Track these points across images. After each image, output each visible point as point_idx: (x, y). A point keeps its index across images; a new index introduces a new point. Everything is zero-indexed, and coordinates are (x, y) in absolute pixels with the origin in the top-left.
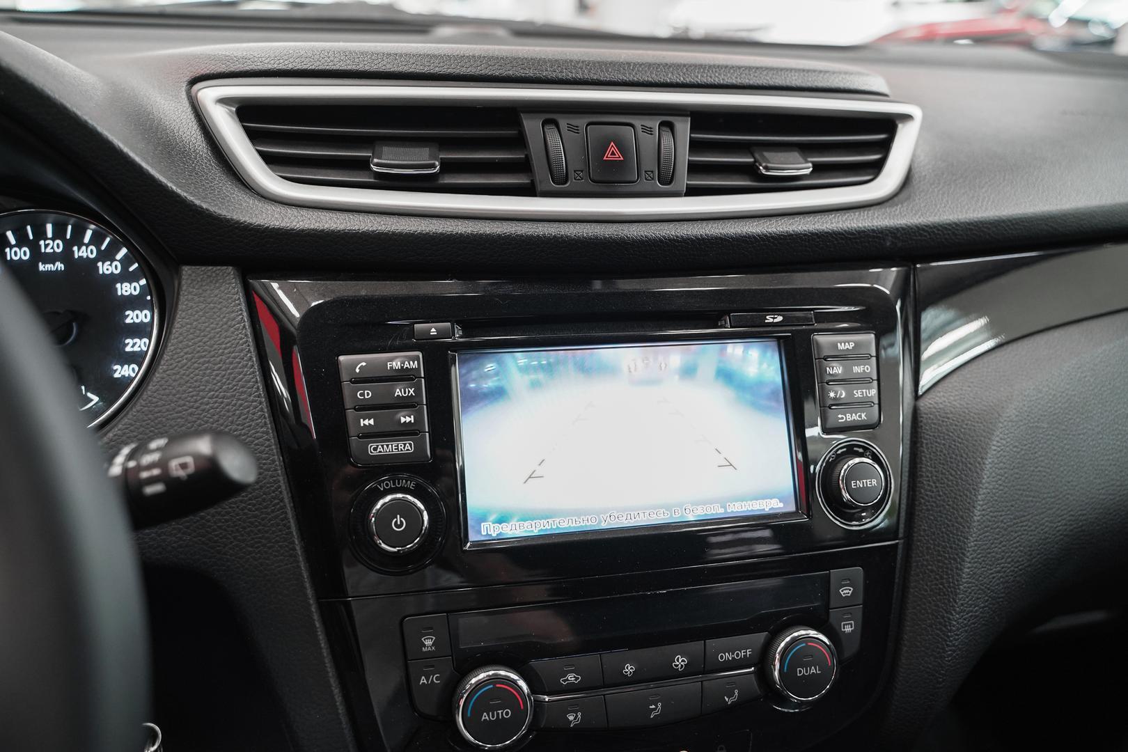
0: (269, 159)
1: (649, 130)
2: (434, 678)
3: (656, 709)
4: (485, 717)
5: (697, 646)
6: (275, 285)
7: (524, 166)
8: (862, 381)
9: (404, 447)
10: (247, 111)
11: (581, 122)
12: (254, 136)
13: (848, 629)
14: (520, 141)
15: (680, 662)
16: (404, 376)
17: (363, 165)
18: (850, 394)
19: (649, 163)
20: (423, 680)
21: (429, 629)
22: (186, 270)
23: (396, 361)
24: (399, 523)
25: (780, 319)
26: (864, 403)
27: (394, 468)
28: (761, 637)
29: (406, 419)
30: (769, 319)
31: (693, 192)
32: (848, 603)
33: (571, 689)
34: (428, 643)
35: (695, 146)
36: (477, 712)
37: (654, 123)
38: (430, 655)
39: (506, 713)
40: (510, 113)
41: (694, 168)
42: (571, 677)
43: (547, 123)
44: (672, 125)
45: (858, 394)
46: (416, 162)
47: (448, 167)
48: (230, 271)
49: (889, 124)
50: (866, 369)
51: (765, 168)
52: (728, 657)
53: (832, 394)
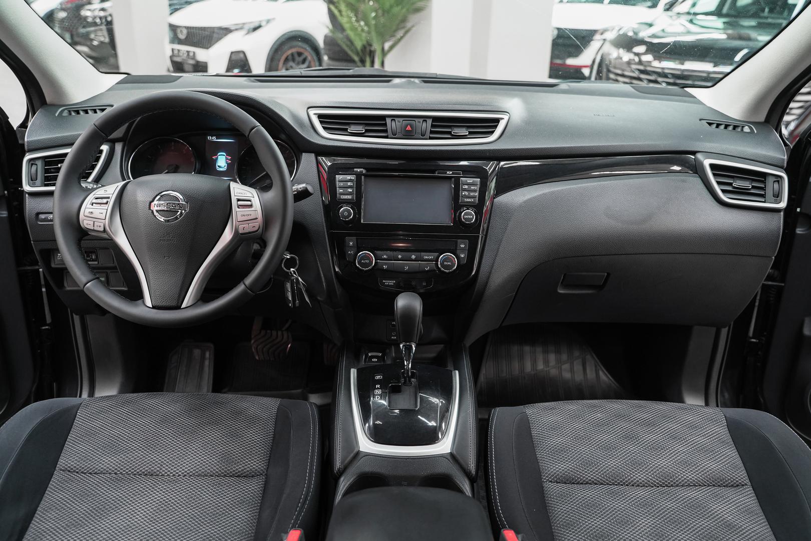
0: (324, 128)
1: (419, 122)
2: (352, 252)
3: (407, 269)
4: (362, 262)
5: (418, 254)
6: (324, 158)
7: (386, 131)
8: (475, 191)
9: (349, 197)
10: (320, 116)
11: (401, 120)
12: (321, 122)
13: (462, 256)
14: (385, 125)
15: (413, 257)
16: (350, 180)
17: (346, 130)
18: (469, 194)
19: (418, 131)
20: (349, 252)
21: (352, 240)
22: (303, 154)
23: (349, 177)
24: (346, 214)
25: (451, 173)
26: (474, 197)
27: (347, 202)
28: (436, 254)
29: (350, 190)
30: (448, 173)
31: (431, 138)
32: (463, 249)
33: (385, 259)
34: (351, 243)
35: (432, 126)
36: (361, 260)
37: (421, 120)
38: (351, 247)
39: (367, 261)
40: (383, 118)
41: (432, 132)
42: (385, 256)
43: (392, 120)
44: (426, 121)
45: (472, 194)
46: (360, 129)
47: (367, 131)
48: (313, 154)
49: (497, 121)
50: (476, 188)
51: (454, 133)
52: (427, 257)
53: (463, 194)
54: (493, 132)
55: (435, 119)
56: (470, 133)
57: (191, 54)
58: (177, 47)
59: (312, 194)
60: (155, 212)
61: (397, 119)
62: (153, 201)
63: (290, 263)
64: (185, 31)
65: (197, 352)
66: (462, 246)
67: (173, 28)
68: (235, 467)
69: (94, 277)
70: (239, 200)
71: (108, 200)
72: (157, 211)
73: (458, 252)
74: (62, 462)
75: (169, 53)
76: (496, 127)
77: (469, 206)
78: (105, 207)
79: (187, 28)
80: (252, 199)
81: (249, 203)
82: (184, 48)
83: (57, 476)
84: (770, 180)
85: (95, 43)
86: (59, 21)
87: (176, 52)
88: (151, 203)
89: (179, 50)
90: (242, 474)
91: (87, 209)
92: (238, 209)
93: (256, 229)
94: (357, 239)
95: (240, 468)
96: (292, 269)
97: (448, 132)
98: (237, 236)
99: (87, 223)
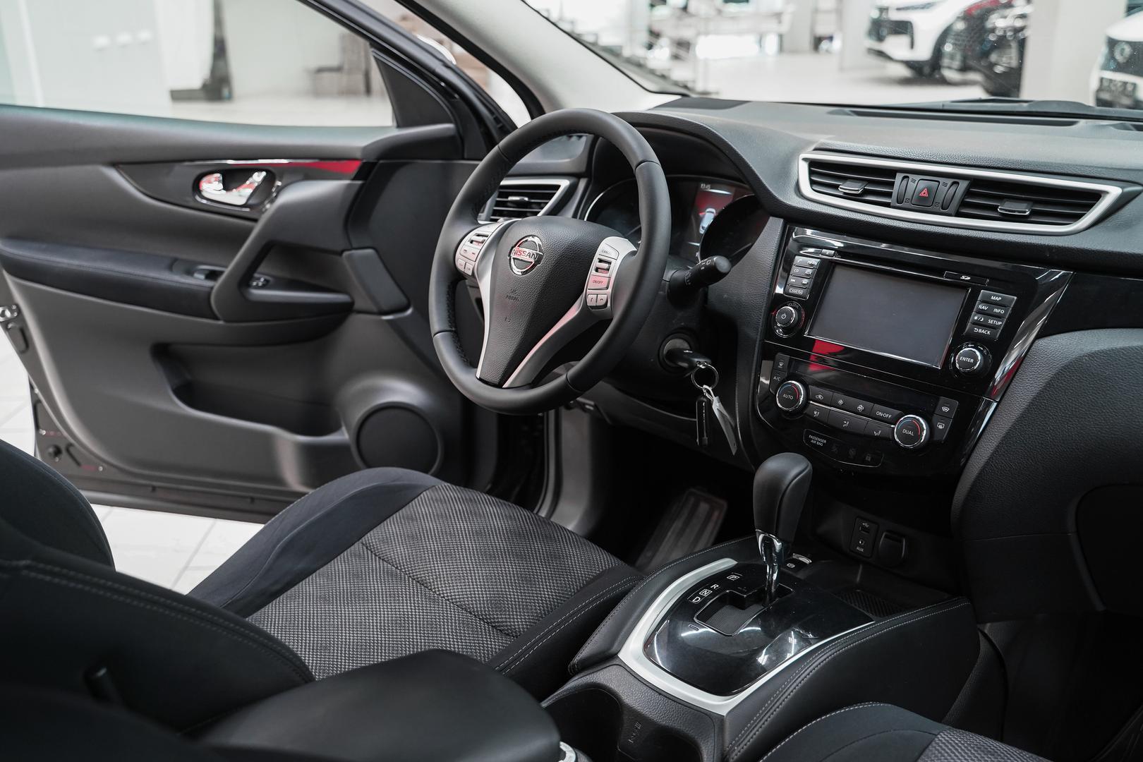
0: (811, 182)
1: (945, 185)
2: (778, 379)
3: (846, 424)
4: (784, 396)
5: (870, 404)
7: (889, 195)
8: (998, 317)
9: (800, 292)
10: (812, 163)
11: (917, 177)
12: (811, 173)
13: (940, 427)
14: (892, 185)
15: (861, 408)
16: (811, 267)
17: (838, 188)
18: (986, 321)
19: (940, 199)
20: (775, 378)
21: (783, 360)
22: (771, 218)
23: (811, 261)
24: (785, 316)
25: (969, 278)
26: (993, 327)
27: (796, 299)
28: (897, 412)
29: (805, 281)
30: (963, 277)
31: (958, 215)
32: (944, 416)
33: (819, 401)
34: (781, 365)
35: (966, 193)
36: (783, 393)
37: (949, 181)
38: (779, 370)
39: (791, 397)
40: (892, 172)
41: (963, 204)
42: (820, 396)
43: (904, 177)
44: (958, 183)
45: (991, 322)
46: (855, 188)
47: (866, 192)
48: (782, 220)
49: (1096, 196)
50: (1003, 312)
51: (1000, 209)
52: (881, 414)
53: (976, 318)
54: (1077, 217)
55: (975, 181)
56: (1034, 213)
57: (1130, 88)
58: (1109, 75)
59: (725, 275)
60: (512, 260)
61: (912, 176)
62: (515, 246)
63: (705, 377)
64: (1128, 50)
65: (704, 507)
66: (945, 409)
67: (1112, 43)
68: (497, 615)
69: (449, 329)
71: (486, 238)
72: (514, 259)
73: (935, 417)
74: (372, 537)
75: (1094, 85)
76: (1089, 207)
77: (977, 341)
78: (480, 247)
80: (613, 261)
81: (606, 266)
82: (1120, 77)
83: (357, 547)
85: (999, 69)
87: (1106, 84)
88: (512, 248)
89: (1111, 81)
90: (499, 626)
91: (465, 245)
92: (594, 272)
93: (602, 303)
94: (791, 361)
95: (502, 618)
96: (705, 386)
97: (994, 208)
98: (586, 310)
99: (460, 263)
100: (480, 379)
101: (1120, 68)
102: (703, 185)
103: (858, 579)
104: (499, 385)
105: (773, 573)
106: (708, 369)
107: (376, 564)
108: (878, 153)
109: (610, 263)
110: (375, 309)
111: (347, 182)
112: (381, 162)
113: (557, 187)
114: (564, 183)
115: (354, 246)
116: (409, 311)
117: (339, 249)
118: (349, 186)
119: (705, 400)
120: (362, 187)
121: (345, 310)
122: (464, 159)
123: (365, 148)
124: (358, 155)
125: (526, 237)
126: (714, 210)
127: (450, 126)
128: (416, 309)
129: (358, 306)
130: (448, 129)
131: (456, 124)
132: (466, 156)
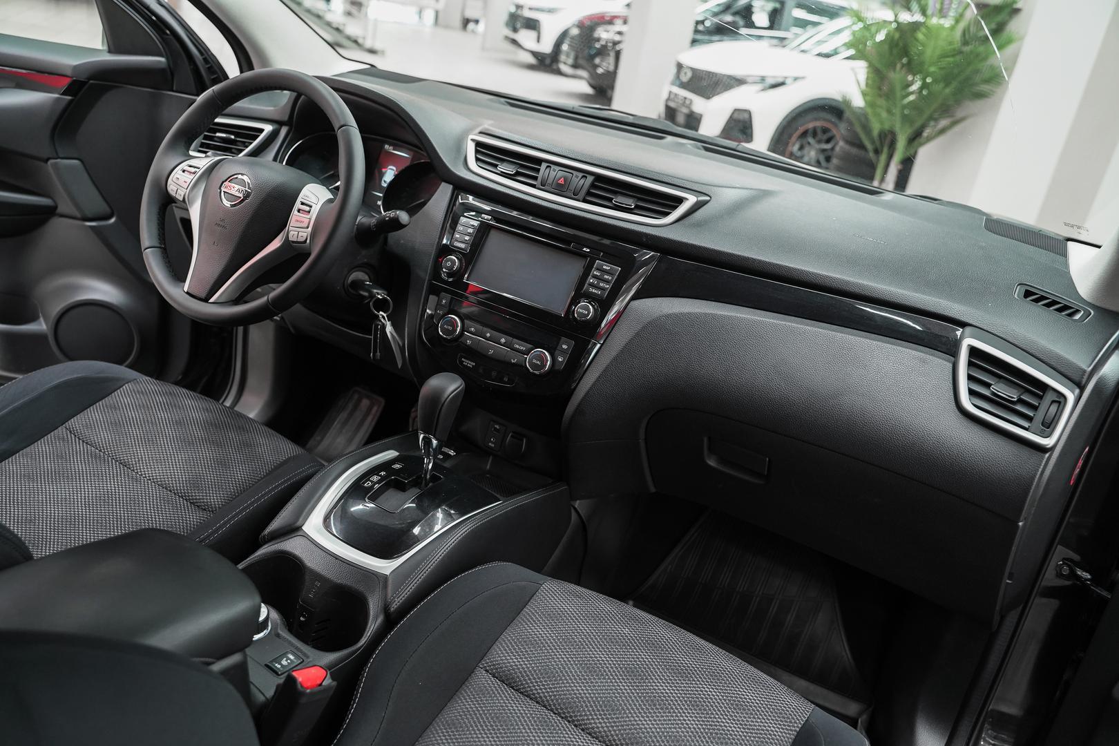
0: (476, 159)
1: (577, 177)
2: (441, 312)
3: (491, 352)
4: (445, 326)
5: (511, 338)
7: (536, 178)
8: (607, 282)
9: (463, 246)
10: (478, 144)
11: (558, 168)
12: (477, 152)
13: (560, 360)
14: (538, 170)
15: (503, 340)
16: (472, 227)
17: (498, 167)
18: (598, 283)
19: (572, 187)
20: (438, 311)
21: (446, 298)
22: (443, 183)
23: (472, 222)
24: (449, 264)
25: (589, 250)
26: (603, 289)
27: (456, 251)
28: (530, 346)
29: (467, 238)
30: (585, 249)
31: (585, 201)
32: (564, 351)
33: (471, 332)
34: (444, 301)
35: (592, 186)
36: (444, 324)
37: (580, 175)
38: (442, 305)
39: (450, 328)
40: (539, 161)
41: (589, 193)
42: (473, 329)
43: (548, 167)
44: (586, 177)
45: (601, 285)
46: (510, 169)
47: (518, 174)
48: (452, 186)
49: (680, 201)
50: (610, 278)
51: (615, 201)
52: (518, 346)
53: (591, 281)
54: (667, 214)
55: (599, 178)
56: (637, 207)
57: (687, 102)
58: (676, 90)
60: (222, 193)
61: (553, 166)
62: (226, 181)
63: (381, 305)
64: (689, 74)
65: (365, 403)
66: (565, 347)
67: (680, 66)
68: (195, 493)
69: (159, 245)
70: (303, 204)
71: (198, 170)
72: (224, 192)
73: (557, 352)
74: (76, 422)
75: (665, 96)
76: (675, 208)
77: (591, 298)
78: (191, 176)
79: (693, 70)
80: (314, 206)
81: (307, 208)
82: (683, 93)
83: (61, 431)
84: (1049, 397)
85: (600, 71)
86: (571, 38)
87: (672, 96)
88: (223, 182)
89: (676, 95)
90: (197, 503)
91: (177, 173)
92: (296, 212)
93: (303, 239)
94: (452, 299)
95: (199, 496)
96: (381, 313)
97: (610, 200)
98: (287, 243)
99: (172, 188)
100: (187, 293)
101: (683, 86)
102: (387, 147)
103: (488, 467)
104: (206, 300)
105: (429, 463)
106: (384, 299)
107: (80, 447)
108: (529, 144)
109: (311, 207)
110: (78, 215)
111: (56, 96)
112: (91, 82)
113: (261, 131)
114: (268, 128)
115: (61, 155)
116: (113, 220)
117: (45, 156)
118: (58, 99)
119: (380, 323)
120: (71, 102)
121: (50, 212)
122: (173, 91)
123: (75, 67)
124: (69, 73)
125: (236, 174)
126: (394, 168)
127: (163, 59)
128: (119, 218)
129: (61, 209)
130: (159, 62)
131: (167, 59)
132: (174, 89)
